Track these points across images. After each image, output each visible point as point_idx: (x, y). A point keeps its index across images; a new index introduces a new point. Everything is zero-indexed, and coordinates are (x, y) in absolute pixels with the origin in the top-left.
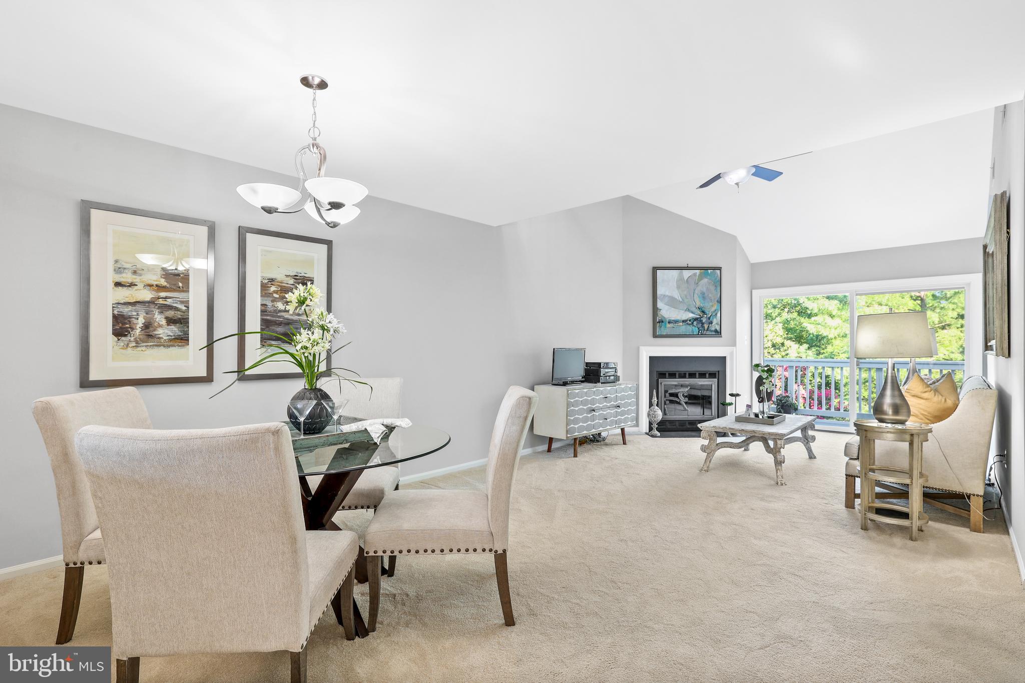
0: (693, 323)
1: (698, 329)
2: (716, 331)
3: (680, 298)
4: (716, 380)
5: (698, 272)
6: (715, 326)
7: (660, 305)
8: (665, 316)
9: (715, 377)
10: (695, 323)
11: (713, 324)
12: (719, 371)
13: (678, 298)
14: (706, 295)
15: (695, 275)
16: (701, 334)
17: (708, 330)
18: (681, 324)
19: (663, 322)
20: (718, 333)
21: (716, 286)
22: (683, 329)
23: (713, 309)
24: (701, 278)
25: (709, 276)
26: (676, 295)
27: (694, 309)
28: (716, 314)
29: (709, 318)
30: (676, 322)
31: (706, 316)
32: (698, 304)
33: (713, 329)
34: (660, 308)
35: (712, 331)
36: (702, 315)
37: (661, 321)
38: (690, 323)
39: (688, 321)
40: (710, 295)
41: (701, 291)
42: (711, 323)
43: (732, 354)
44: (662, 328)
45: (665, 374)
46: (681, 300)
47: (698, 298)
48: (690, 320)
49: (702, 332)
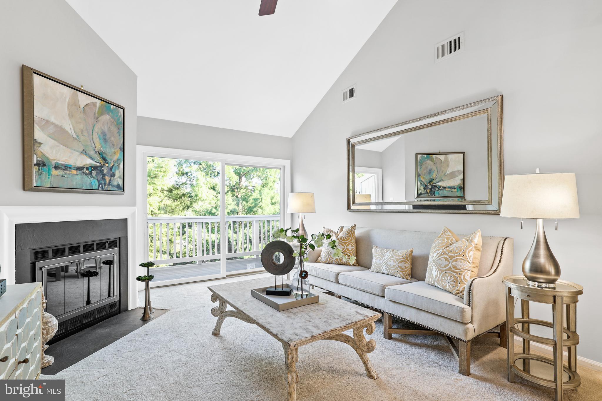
0: (91, 173)
1: (98, 182)
2: (118, 186)
3: (73, 132)
4: (116, 250)
5: (98, 102)
6: (117, 181)
7: (39, 134)
8: (47, 155)
9: (115, 246)
10: (94, 173)
11: (116, 177)
12: (120, 238)
13: (70, 132)
14: (108, 136)
15: (94, 104)
16: (101, 189)
17: (109, 184)
18: (75, 172)
19: (44, 165)
20: (121, 189)
21: (119, 129)
22: (78, 180)
23: (116, 158)
24: (101, 113)
25: (112, 113)
26: (68, 126)
27: (93, 153)
28: (119, 165)
29: (111, 169)
30: (67, 168)
31: (107, 165)
32: (98, 147)
33: (115, 183)
34: (39, 141)
35: (114, 186)
36: (102, 163)
37: (41, 164)
38: (87, 172)
39: (85, 169)
40: (112, 139)
41: (102, 130)
42: (113, 175)
43: (133, 214)
44: (43, 175)
45: (47, 252)
46: (75, 136)
47: (98, 139)
48: (87, 168)
49: (102, 186)
